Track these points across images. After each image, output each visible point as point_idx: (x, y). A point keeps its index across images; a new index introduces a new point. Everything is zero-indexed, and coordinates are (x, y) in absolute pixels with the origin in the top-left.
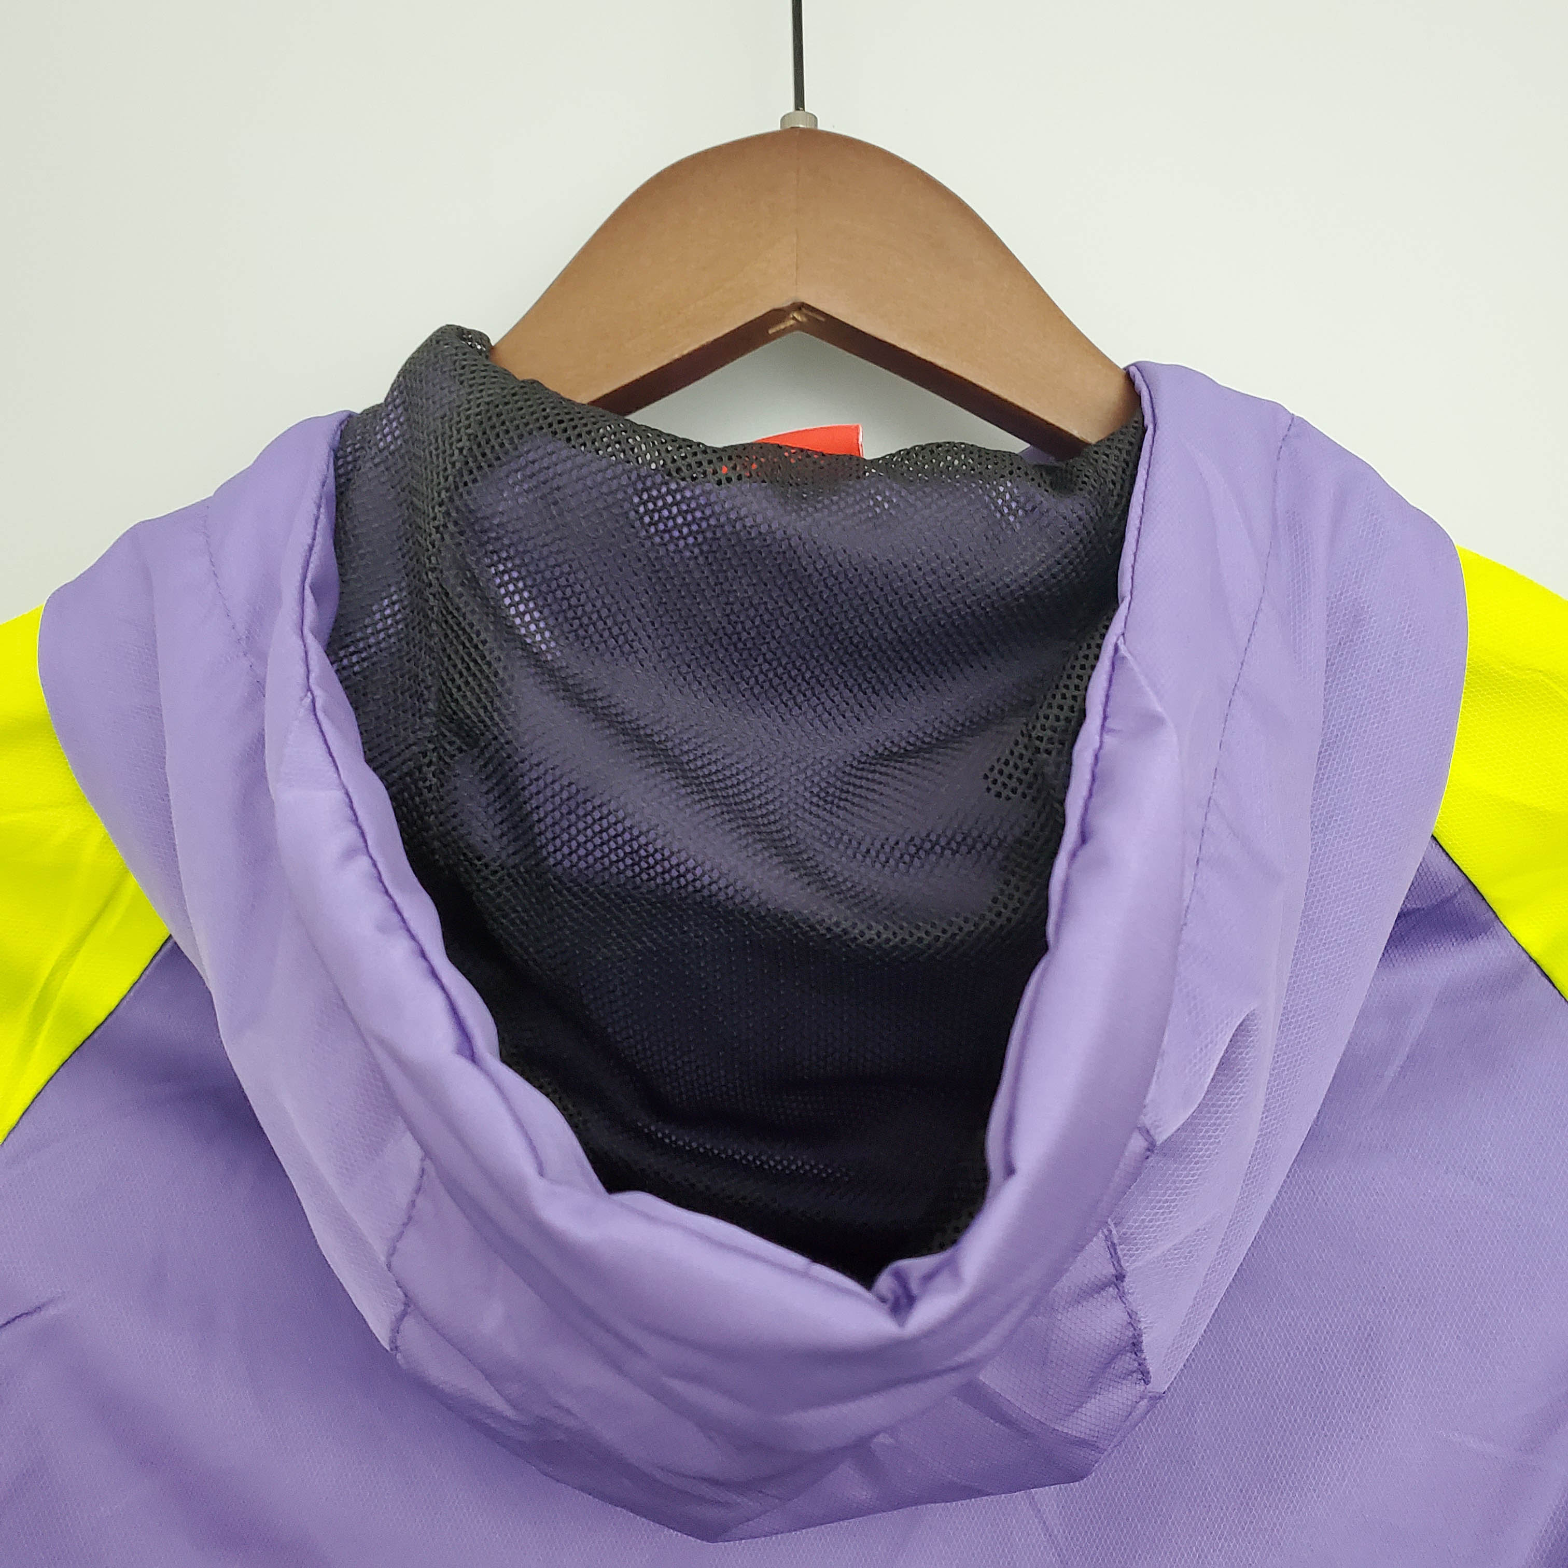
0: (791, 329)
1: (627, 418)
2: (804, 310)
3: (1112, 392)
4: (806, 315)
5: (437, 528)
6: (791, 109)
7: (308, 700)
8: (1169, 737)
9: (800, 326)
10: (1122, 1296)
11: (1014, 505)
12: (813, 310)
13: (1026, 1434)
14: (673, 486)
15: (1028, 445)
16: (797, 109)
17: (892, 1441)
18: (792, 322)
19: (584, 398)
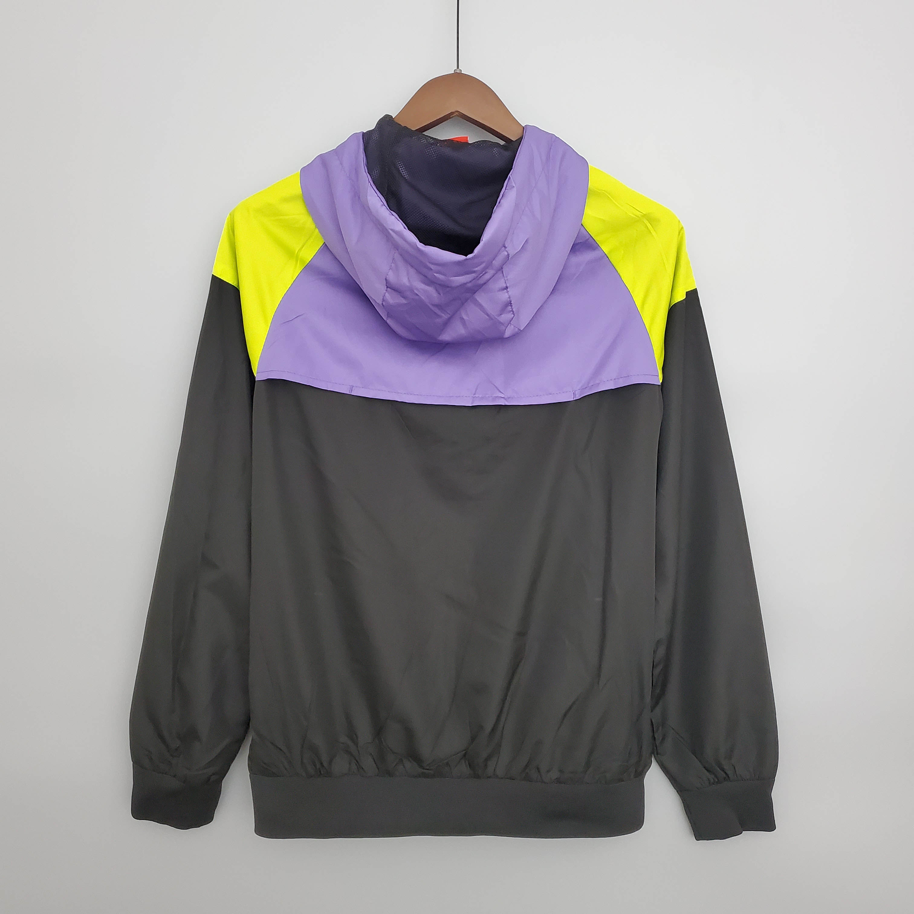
0: (455, 116)
1: (423, 133)
2: (458, 112)
3: (520, 131)
4: (458, 113)
5: (388, 155)
6: (456, 68)
7: (370, 183)
8: (515, 189)
9: (457, 115)
10: (508, 292)
11: (497, 152)
12: (459, 112)
13: (492, 319)
14: (433, 147)
15: (505, 143)
16: (457, 68)
17: (468, 319)
18: (455, 115)
19: (414, 129)
